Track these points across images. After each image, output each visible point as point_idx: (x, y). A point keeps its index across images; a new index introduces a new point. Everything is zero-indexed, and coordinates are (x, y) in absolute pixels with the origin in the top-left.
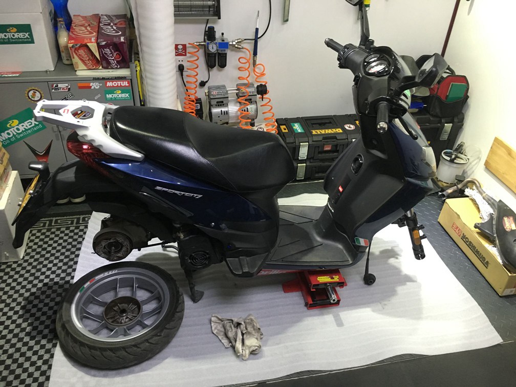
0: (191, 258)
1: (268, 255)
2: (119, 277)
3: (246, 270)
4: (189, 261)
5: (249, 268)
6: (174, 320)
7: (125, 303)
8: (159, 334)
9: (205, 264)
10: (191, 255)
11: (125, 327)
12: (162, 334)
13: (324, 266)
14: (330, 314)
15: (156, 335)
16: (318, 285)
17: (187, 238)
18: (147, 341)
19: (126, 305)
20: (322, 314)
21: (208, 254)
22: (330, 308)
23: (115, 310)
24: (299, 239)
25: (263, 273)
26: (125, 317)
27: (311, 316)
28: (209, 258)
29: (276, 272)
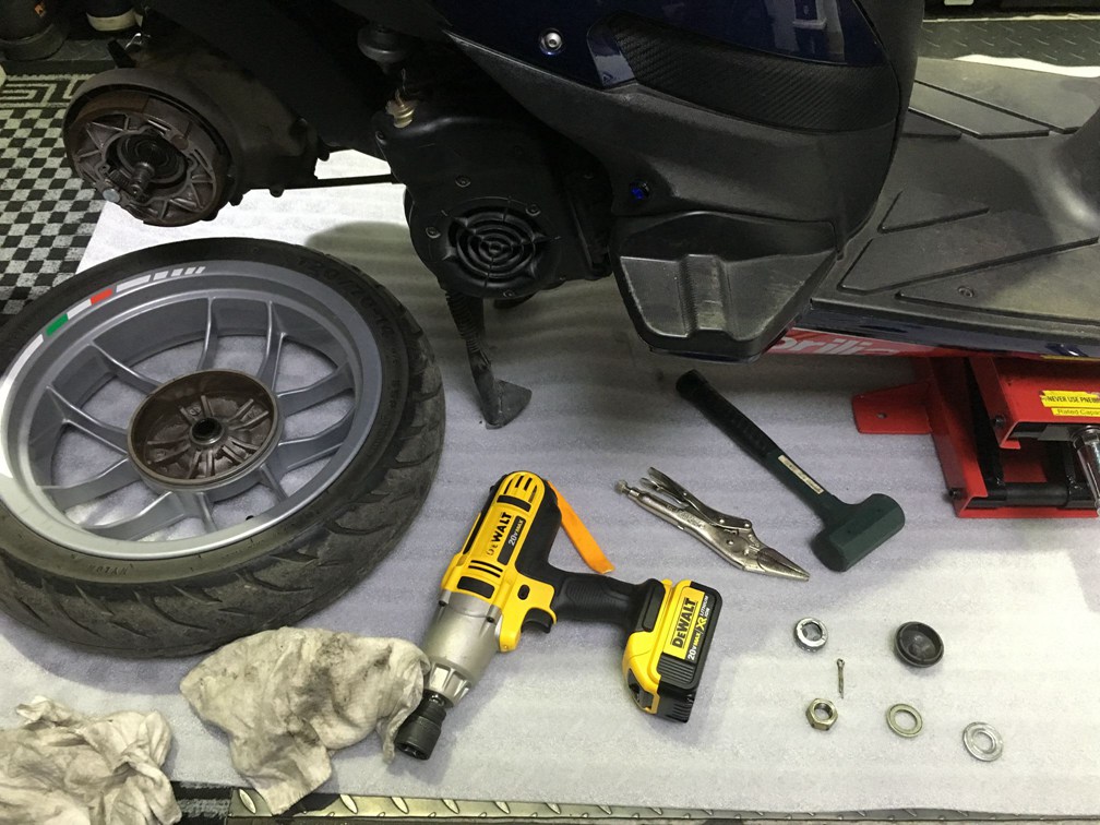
0: (458, 235)
1: (829, 261)
2: (211, 294)
3: (712, 320)
4: (450, 253)
5: (727, 315)
6: (379, 498)
7: (229, 396)
8: (302, 551)
9: (524, 273)
10: (456, 226)
11: (200, 493)
12: (319, 553)
13: (1075, 342)
14: (1059, 547)
15: (291, 553)
16: (1041, 427)
17: (428, 128)
18: (248, 572)
19: (233, 404)
20: (1022, 545)
21: (536, 228)
22: (1062, 521)
23: (185, 418)
24: (983, 207)
25: (789, 345)
26: (211, 452)
27: (968, 545)
28: (542, 246)
29: (848, 346)
